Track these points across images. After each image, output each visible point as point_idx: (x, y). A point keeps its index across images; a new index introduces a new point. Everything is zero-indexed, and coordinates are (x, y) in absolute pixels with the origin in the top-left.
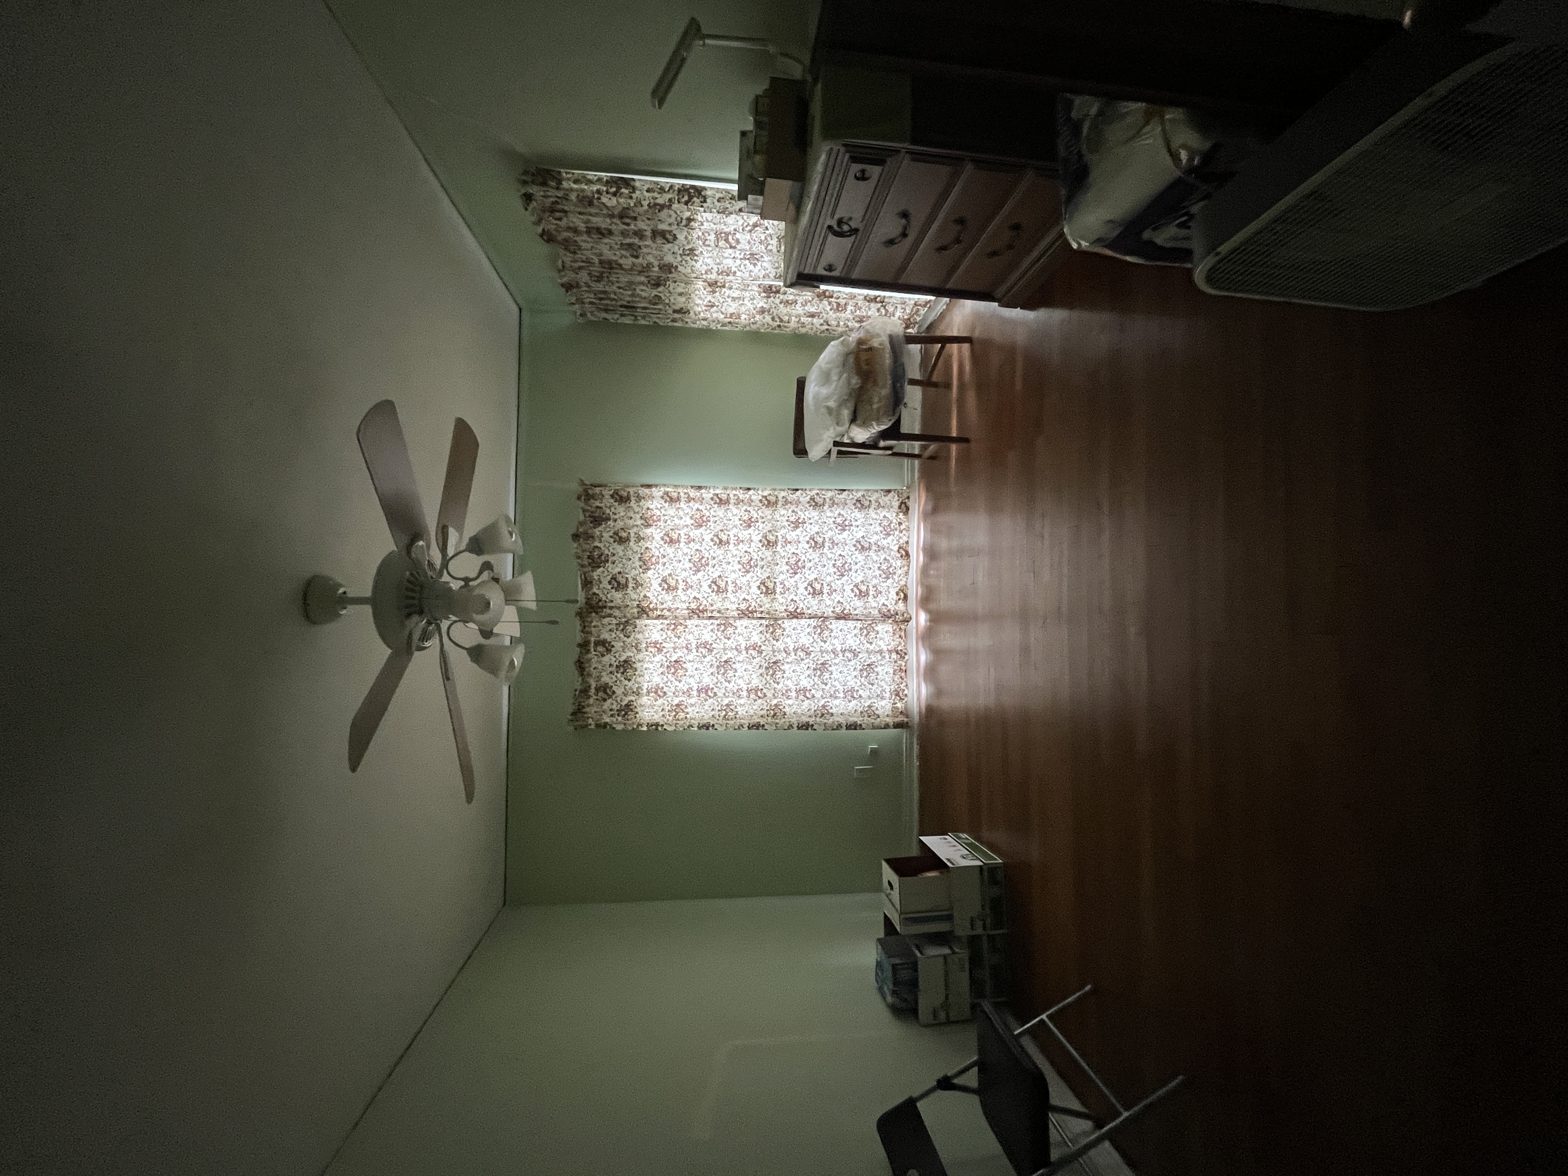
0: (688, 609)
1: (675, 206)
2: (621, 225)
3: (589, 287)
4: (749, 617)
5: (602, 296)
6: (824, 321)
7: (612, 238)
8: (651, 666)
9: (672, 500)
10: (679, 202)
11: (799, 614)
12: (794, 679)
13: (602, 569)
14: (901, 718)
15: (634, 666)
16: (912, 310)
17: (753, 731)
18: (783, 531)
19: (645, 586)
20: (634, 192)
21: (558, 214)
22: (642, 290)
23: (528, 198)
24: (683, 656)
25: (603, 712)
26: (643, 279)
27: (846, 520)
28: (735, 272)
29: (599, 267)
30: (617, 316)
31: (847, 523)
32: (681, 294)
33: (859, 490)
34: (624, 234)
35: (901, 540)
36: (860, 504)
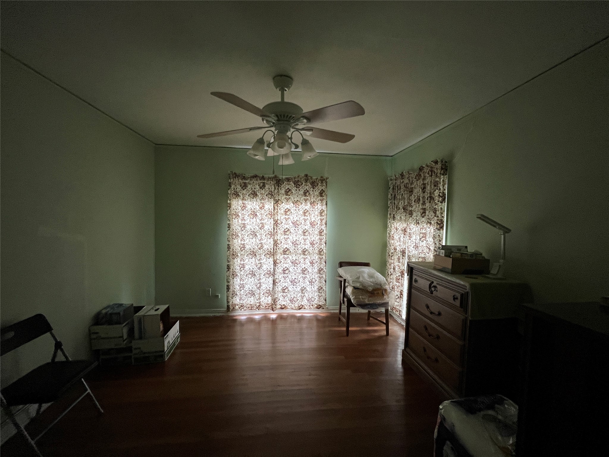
0: (278, 219)
1: (436, 218)
2: (427, 196)
3: (402, 183)
4: (274, 244)
5: (399, 187)
6: (392, 273)
7: (422, 193)
8: (254, 204)
9: (321, 213)
10: (437, 220)
11: (276, 264)
12: (249, 262)
13: (294, 185)
14: (231, 308)
15: (255, 198)
16: (398, 309)
17: (227, 246)
18: (309, 258)
19: (287, 202)
20: (441, 203)
21: (430, 173)
22: (402, 203)
23: (436, 162)
24: (259, 217)
25: (236, 185)
26: (406, 204)
27: (314, 283)
28: (410, 240)
29: (410, 187)
30: (391, 193)
31: (313, 283)
32: (401, 217)
33: (326, 288)
34: (424, 197)
35: (306, 306)
36: (320, 289)
